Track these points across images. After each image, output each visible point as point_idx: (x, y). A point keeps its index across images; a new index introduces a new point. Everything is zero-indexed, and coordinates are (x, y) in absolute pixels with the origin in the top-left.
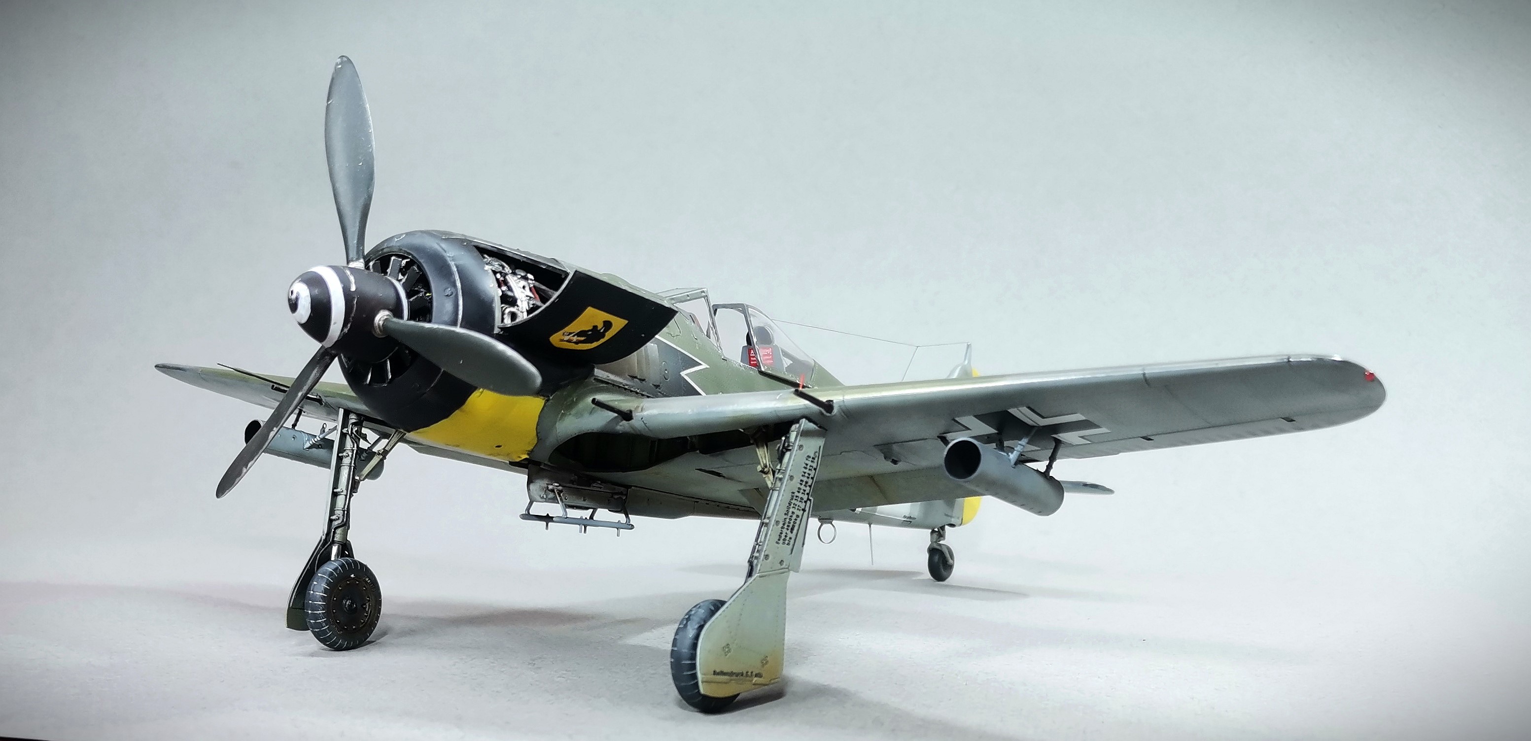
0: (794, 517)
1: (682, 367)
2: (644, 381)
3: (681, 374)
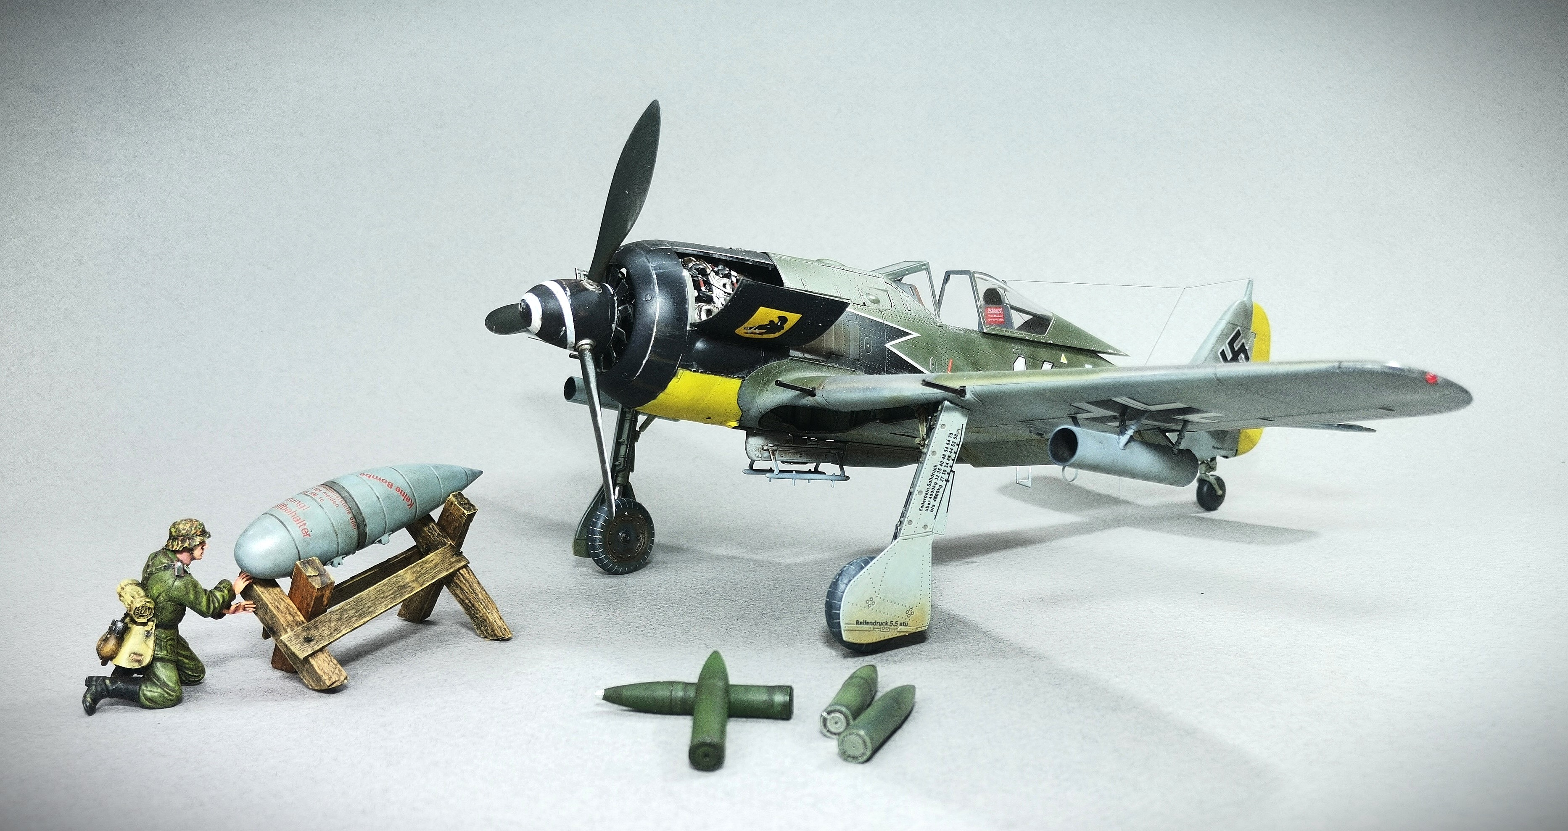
0: (937, 487)
1: (887, 339)
2: (842, 356)
3: (885, 345)
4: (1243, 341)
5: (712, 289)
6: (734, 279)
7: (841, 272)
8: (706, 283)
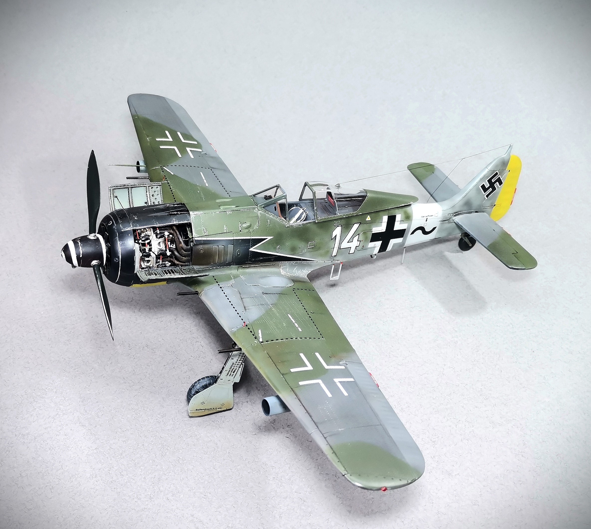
0: (234, 369)
1: (251, 246)
2: (222, 263)
3: (249, 250)
4: (500, 176)
5: (152, 248)
6: (166, 237)
7: (231, 213)
8: (149, 244)
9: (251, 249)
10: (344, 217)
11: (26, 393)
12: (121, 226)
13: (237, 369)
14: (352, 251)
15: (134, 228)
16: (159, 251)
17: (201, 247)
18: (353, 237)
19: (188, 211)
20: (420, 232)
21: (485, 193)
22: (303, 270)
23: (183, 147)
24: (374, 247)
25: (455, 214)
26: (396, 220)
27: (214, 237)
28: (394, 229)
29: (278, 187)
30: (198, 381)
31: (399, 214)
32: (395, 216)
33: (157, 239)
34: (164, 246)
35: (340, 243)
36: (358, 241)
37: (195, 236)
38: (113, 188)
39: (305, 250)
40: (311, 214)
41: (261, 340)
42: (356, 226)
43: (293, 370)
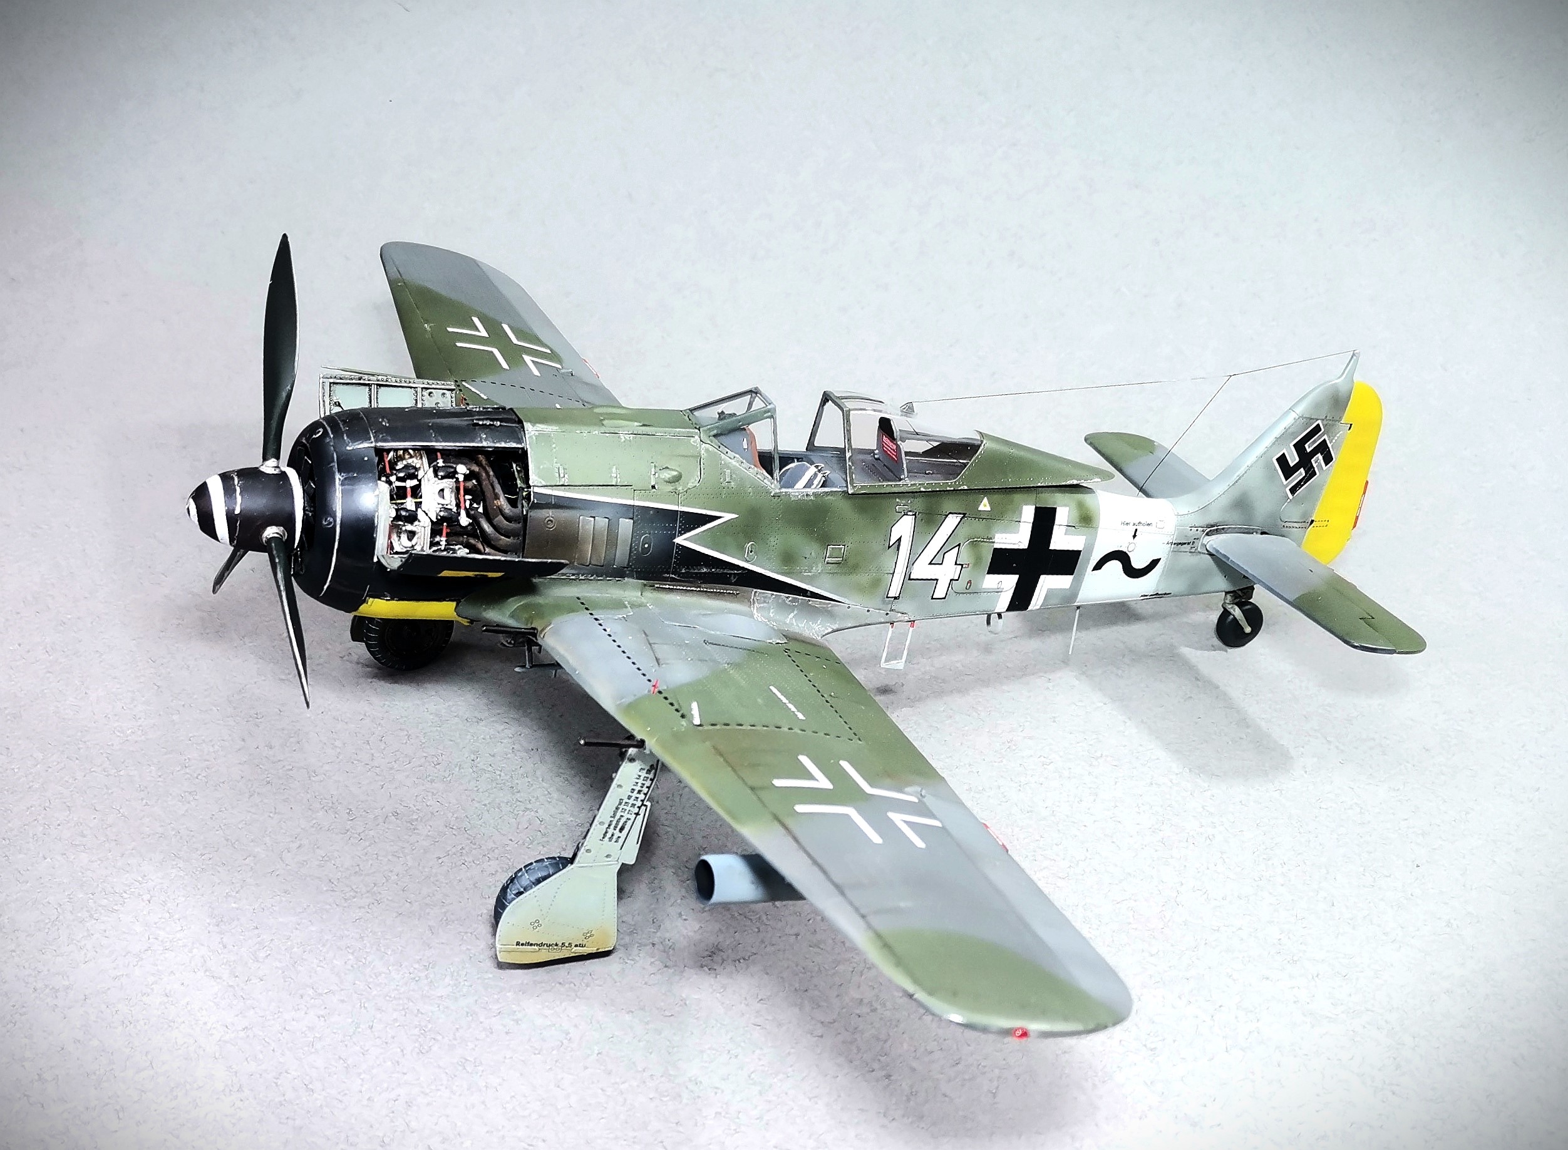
0: (623, 819)
1: (679, 532)
2: (603, 566)
3: (674, 541)
4: (1325, 437)
5: (421, 503)
6: (461, 478)
7: (631, 438)
8: (416, 491)
9: (679, 540)
10: (922, 489)
11: (70, 898)
12: (345, 438)
13: (630, 819)
14: (940, 592)
15: (379, 444)
16: (441, 511)
17: (549, 513)
18: (943, 551)
19: (520, 422)
20: (1115, 566)
21: (1286, 480)
22: (811, 623)
23: (514, 354)
24: (998, 591)
25: (1209, 529)
26: (1057, 522)
27: (582, 493)
28: (1052, 547)
29: (754, 392)
30: (525, 867)
31: (1065, 505)
32: (1054, 510)
33: (437, 479)
34: (454, 503)
35: (911, 563)
36: (956, 564)
37: (536, 484)
38: (332, 380)
39: (820, 565)
40: (836, 476)
41: (697, 721)
42: (952, 521)
43: (778, 783)
